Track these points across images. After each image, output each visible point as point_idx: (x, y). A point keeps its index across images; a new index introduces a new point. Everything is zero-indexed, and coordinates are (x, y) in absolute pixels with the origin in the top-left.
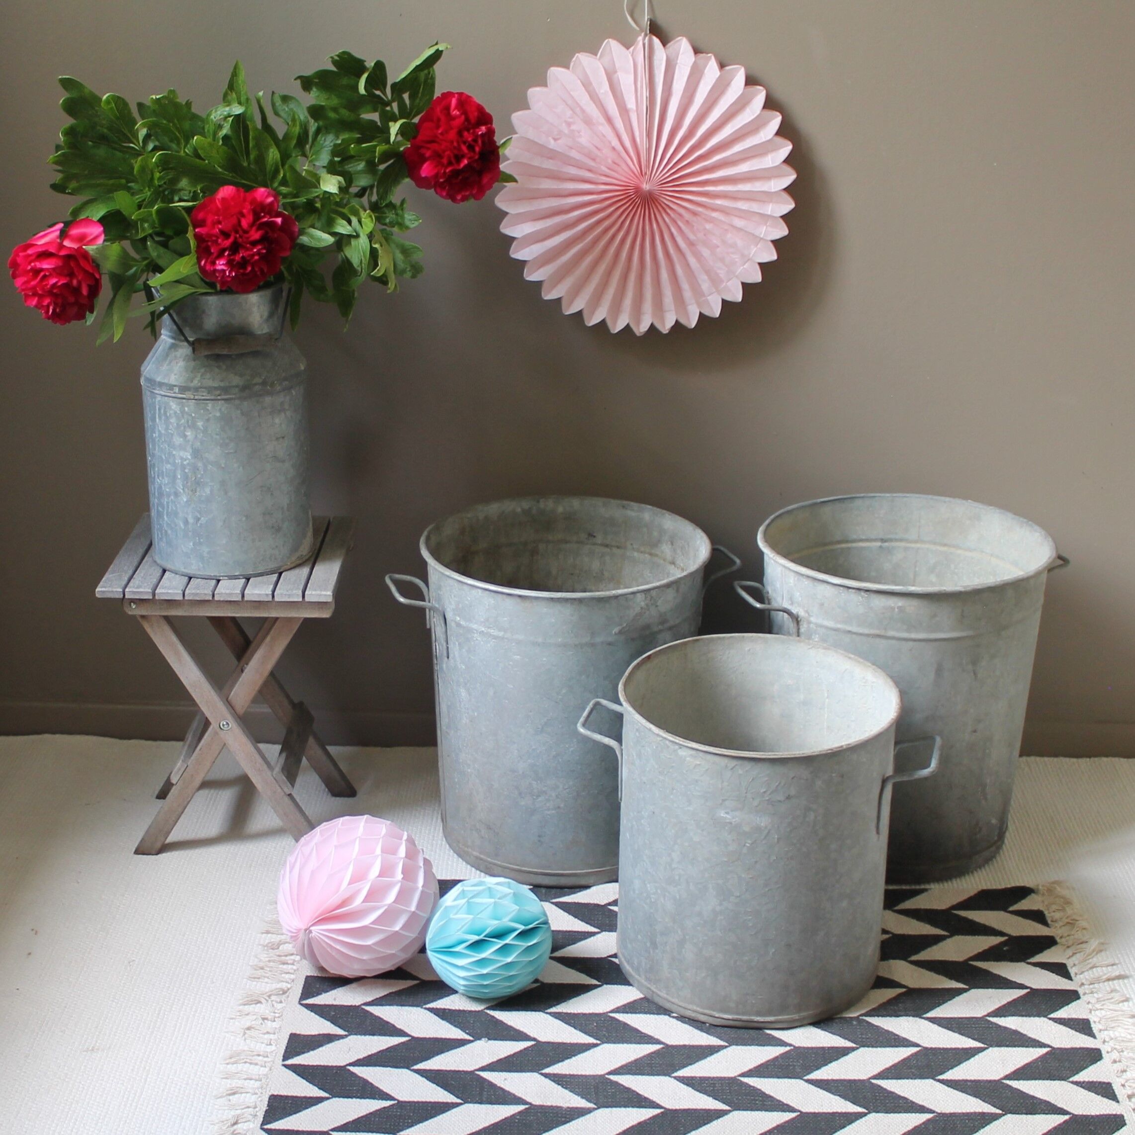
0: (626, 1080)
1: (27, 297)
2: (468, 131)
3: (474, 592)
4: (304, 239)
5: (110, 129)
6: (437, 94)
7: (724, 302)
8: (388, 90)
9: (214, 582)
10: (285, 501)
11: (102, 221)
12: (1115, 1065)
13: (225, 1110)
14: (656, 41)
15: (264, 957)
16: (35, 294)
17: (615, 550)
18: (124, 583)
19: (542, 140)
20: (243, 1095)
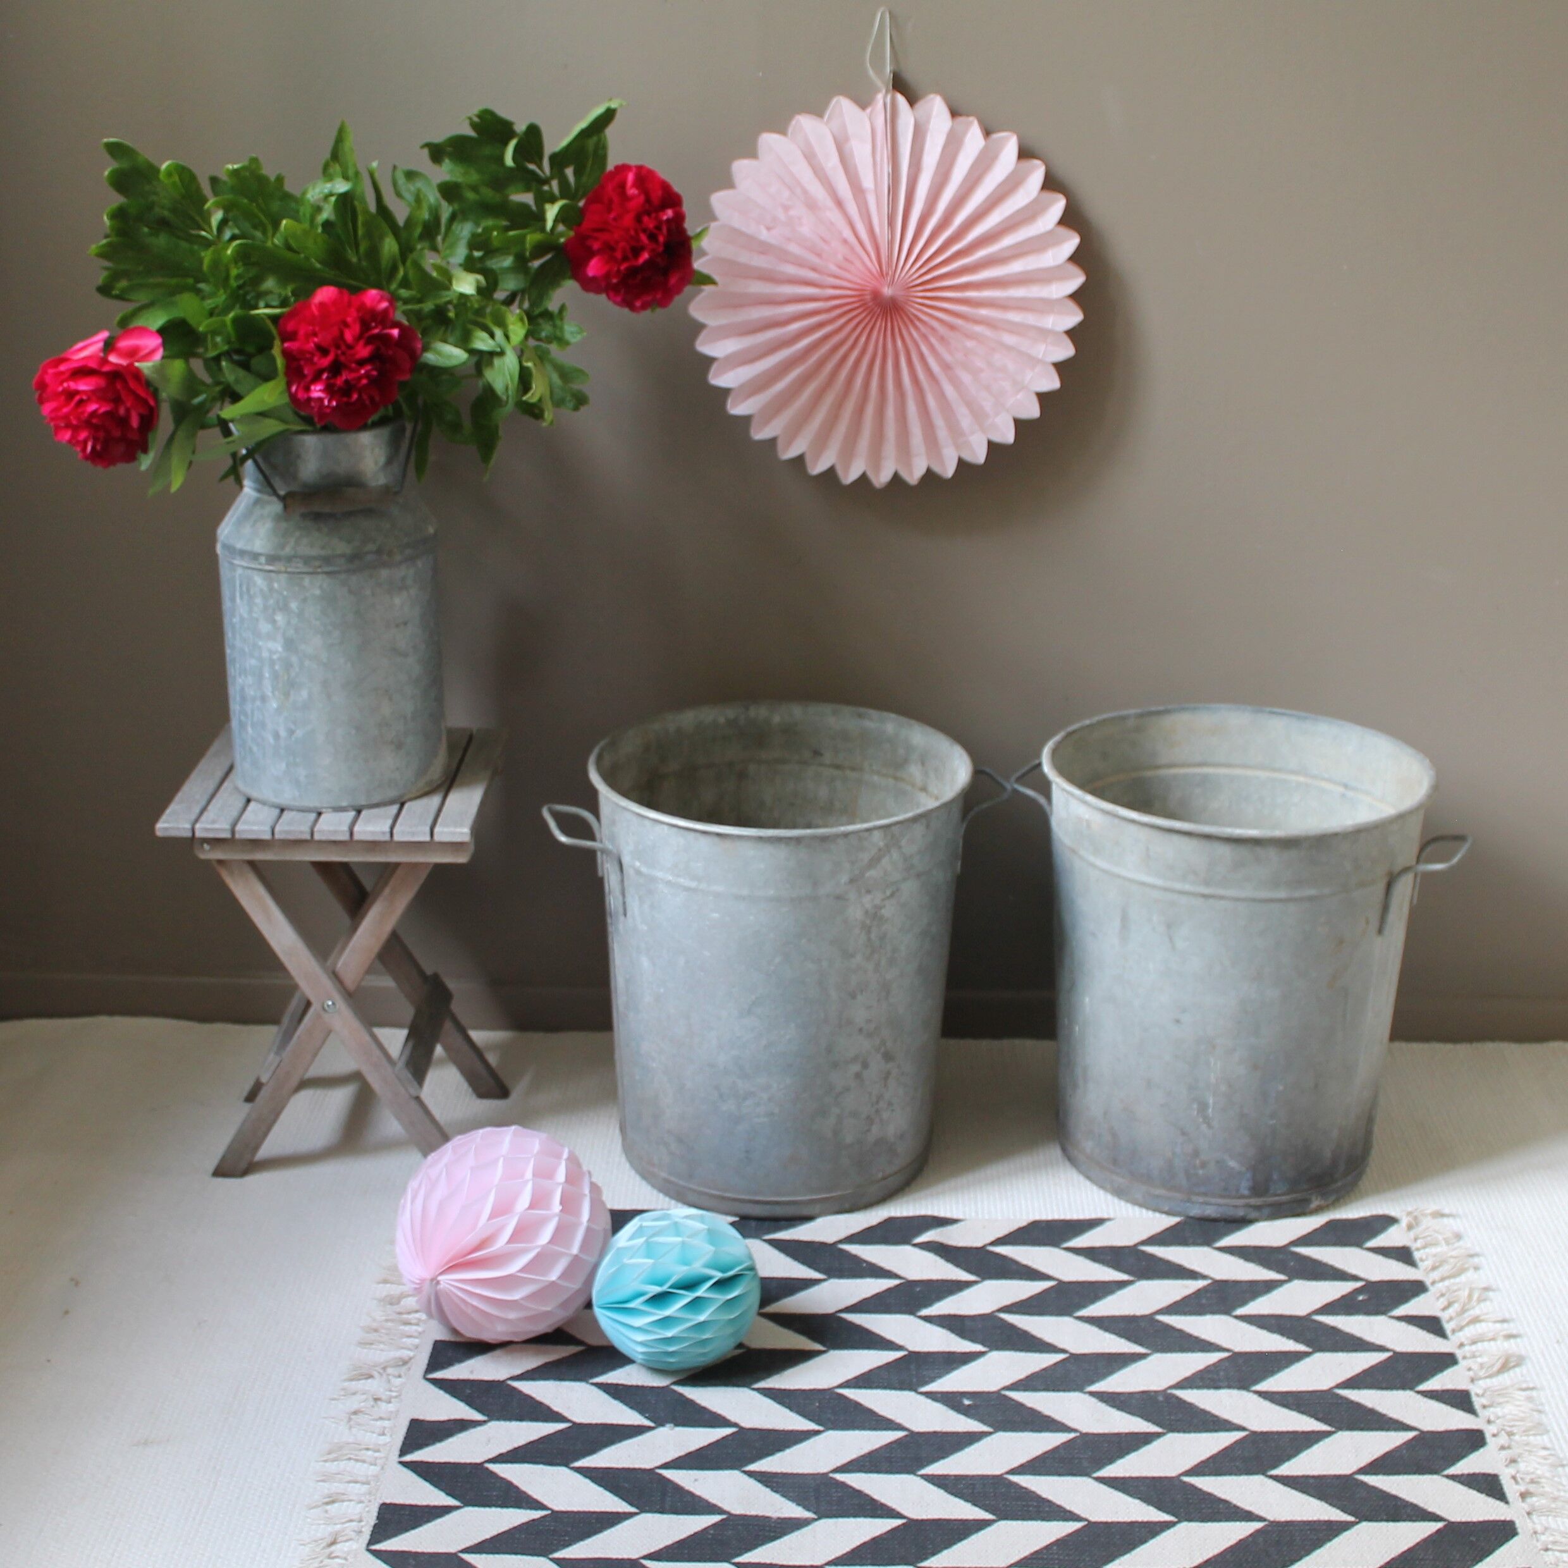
0: (856, 1480)
1: (57, 429)
2: (649, 215)
3: (659, 828)
4: (430, 357)
5: (174, 210)
6: (610, 167)
7: (991, 444)
8: (546, 163)
9: (313, 816)
10: (408, 707)
11: (161, 332)
12: (1504, 1453)
13: (319, 1524)
14: (901, 99)
15: (379, 1315)
16: (68, 426)
17: (848, 773)
18: (193, 817)
19: (751, 229)
20: (345, 1504)
